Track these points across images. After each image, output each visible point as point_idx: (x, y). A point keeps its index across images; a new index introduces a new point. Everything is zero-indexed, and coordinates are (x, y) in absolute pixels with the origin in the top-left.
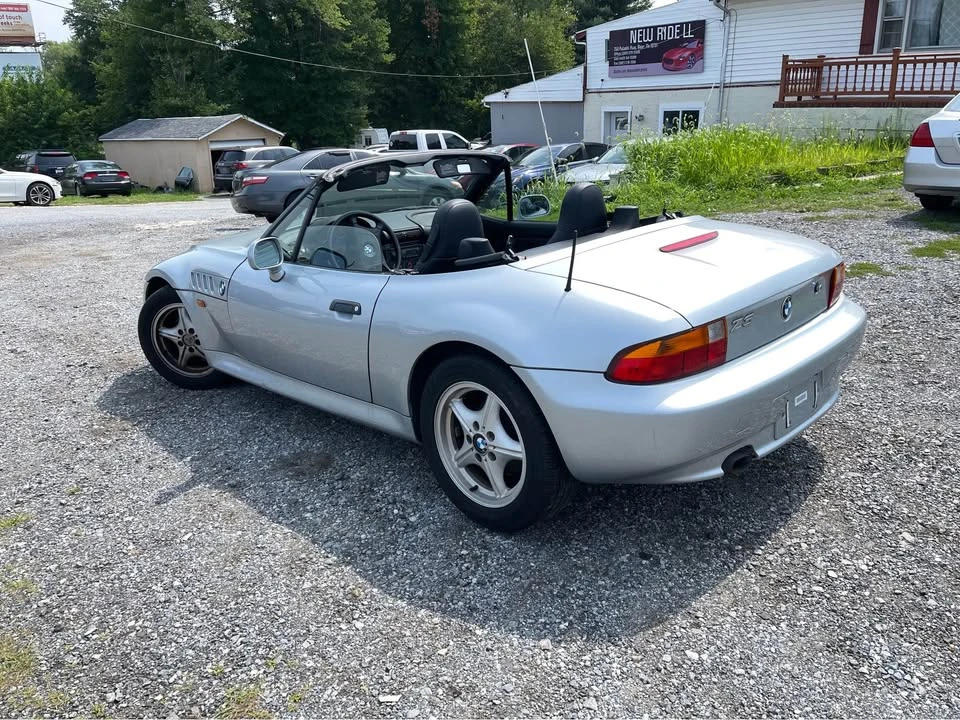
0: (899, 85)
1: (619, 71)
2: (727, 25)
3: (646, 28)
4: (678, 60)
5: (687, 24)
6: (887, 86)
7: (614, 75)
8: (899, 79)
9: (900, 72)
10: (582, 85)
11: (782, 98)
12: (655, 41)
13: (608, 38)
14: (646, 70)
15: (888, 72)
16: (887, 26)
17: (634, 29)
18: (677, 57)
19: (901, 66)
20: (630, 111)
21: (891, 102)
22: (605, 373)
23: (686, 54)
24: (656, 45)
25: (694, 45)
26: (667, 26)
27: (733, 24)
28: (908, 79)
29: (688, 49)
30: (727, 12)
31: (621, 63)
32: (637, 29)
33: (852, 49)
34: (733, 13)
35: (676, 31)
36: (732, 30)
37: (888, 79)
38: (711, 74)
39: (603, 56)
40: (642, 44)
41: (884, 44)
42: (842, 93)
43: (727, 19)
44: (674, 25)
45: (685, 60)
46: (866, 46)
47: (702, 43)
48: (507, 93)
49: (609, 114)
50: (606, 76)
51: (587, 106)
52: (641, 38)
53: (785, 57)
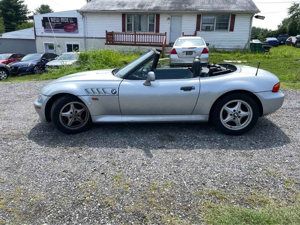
0: (136, 41)
1: (48, 30)
2: (84, 20)
3: (57, 18)
4: (69, 29)
5: (71, 18)
6: (134, 41)
7: (46, 31)
8: (136, 39)
9: (137, 37)
10: (34, 34)
11: (107, 42)
12: (60, 22)
13: (42, 19)
14: (58, 31)
15: (134, 37)
16: (128, 25)
17: (52, 18)
18: (69, 28)
19: (136, 36)
20: (54, 43)
21: (135, 45)
22: (272, 91)
23: (72, 27)
24: (61, 23)
25: (74, 25)
26: (64, 18)
27: (86, 20)
28: (139, 39)
29: (72, 26)
30: (83, 16)
31: (48, 28)
32: (53, 18)
33: (120, 30)
34: (85, 17)
35: (67, 20)
36: (86, 22)
37: (134, 39)
38: (81, 34)
39: (41, 25)
40: (56, 22)
41: (128, 30)
42: (122, 42)
43: (84, 18)
44: (66, 18)
45: (72, 29)
46: (124, 30)
47: (77, 24)
48: (1, 35)
49: (46, 44)
50: (43, 32)
51: (37, 41)
52: (55, 21)
53: (106, 31)
